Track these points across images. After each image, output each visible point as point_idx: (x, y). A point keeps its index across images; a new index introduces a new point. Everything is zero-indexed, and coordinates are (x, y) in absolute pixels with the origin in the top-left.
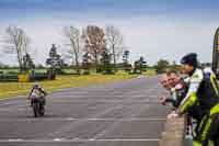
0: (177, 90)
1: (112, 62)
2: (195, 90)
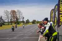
0: (42, 29)
1: (19, 21)
2: (48, 29)
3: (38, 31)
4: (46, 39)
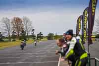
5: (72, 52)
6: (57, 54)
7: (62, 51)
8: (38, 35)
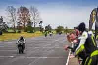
1: (33, 26)
3: (67, 46)
4: (79, 61)
5: (83, 48)
6: (66, 49)
7: (73, 47)
8: (46, 27)
